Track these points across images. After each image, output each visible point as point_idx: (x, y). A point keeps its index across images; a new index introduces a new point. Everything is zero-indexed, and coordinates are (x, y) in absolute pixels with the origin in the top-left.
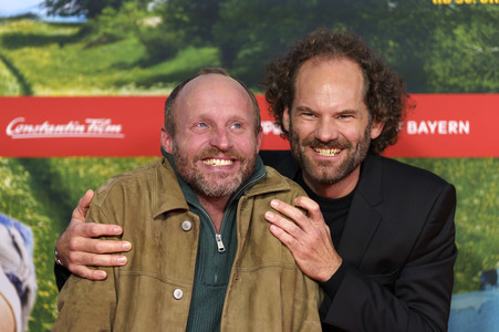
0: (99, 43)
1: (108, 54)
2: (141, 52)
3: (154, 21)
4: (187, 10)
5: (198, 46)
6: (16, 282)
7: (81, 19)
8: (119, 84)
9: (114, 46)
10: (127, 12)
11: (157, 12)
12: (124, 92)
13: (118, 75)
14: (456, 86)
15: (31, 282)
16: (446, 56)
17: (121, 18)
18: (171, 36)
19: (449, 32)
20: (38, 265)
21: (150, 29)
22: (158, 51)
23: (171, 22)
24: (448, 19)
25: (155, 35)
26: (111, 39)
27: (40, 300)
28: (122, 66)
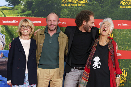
0: (15, 10)
1: (16, 11)
2: (21, 11)
3: (23, 7)
4: (27, 5)
5: (29, 11)
6: (3, 43)
7: (13, 6)
8: (18, 16)
9: (17, 10)
10: (19, 6)
11: (23, 6)
12: (18, 17)
13: (17, 14)
14: (64, 17)
15: (5, 43)
16: (63, 13)
17: (18, 6)
18: (25, 9)
19: (64, 10)
20: (6, 40)
21: (22, 8)
22: (23, 11)
23: (25, 7)
24: (63, 8)
25: (23, 9)
26: (17, 9)
27: (6, 45)
28: (18, 13)
